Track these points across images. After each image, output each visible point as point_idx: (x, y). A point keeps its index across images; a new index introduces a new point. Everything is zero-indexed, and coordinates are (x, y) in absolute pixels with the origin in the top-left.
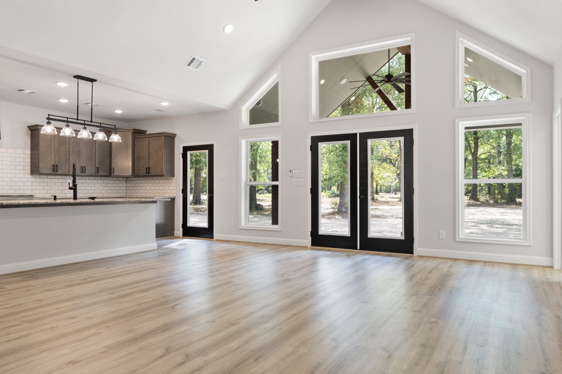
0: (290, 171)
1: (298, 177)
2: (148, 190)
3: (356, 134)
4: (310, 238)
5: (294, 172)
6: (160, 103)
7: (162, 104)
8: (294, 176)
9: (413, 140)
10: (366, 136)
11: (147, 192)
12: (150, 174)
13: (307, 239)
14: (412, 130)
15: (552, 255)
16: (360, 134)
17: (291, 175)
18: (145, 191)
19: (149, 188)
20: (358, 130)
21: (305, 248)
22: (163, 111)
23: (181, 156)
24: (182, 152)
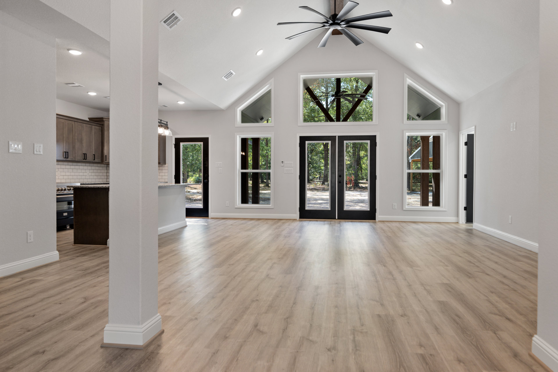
0: (282, 162)
1: (289, 166)
3: (336, 136)
4: (298, 213)
5: (285, 162)
6: (177, 101)
7: (179, 102)
8: (285, 166)
9: (376, 143)
10: (342, 139)
13: (296, 213)
14: (375, 136)
15: (458, 216)
17: (283, 165)
20: (337, 134)
21: (295, 220)
22: (165, 106)
23: (173, 146)
24: (174, 142)
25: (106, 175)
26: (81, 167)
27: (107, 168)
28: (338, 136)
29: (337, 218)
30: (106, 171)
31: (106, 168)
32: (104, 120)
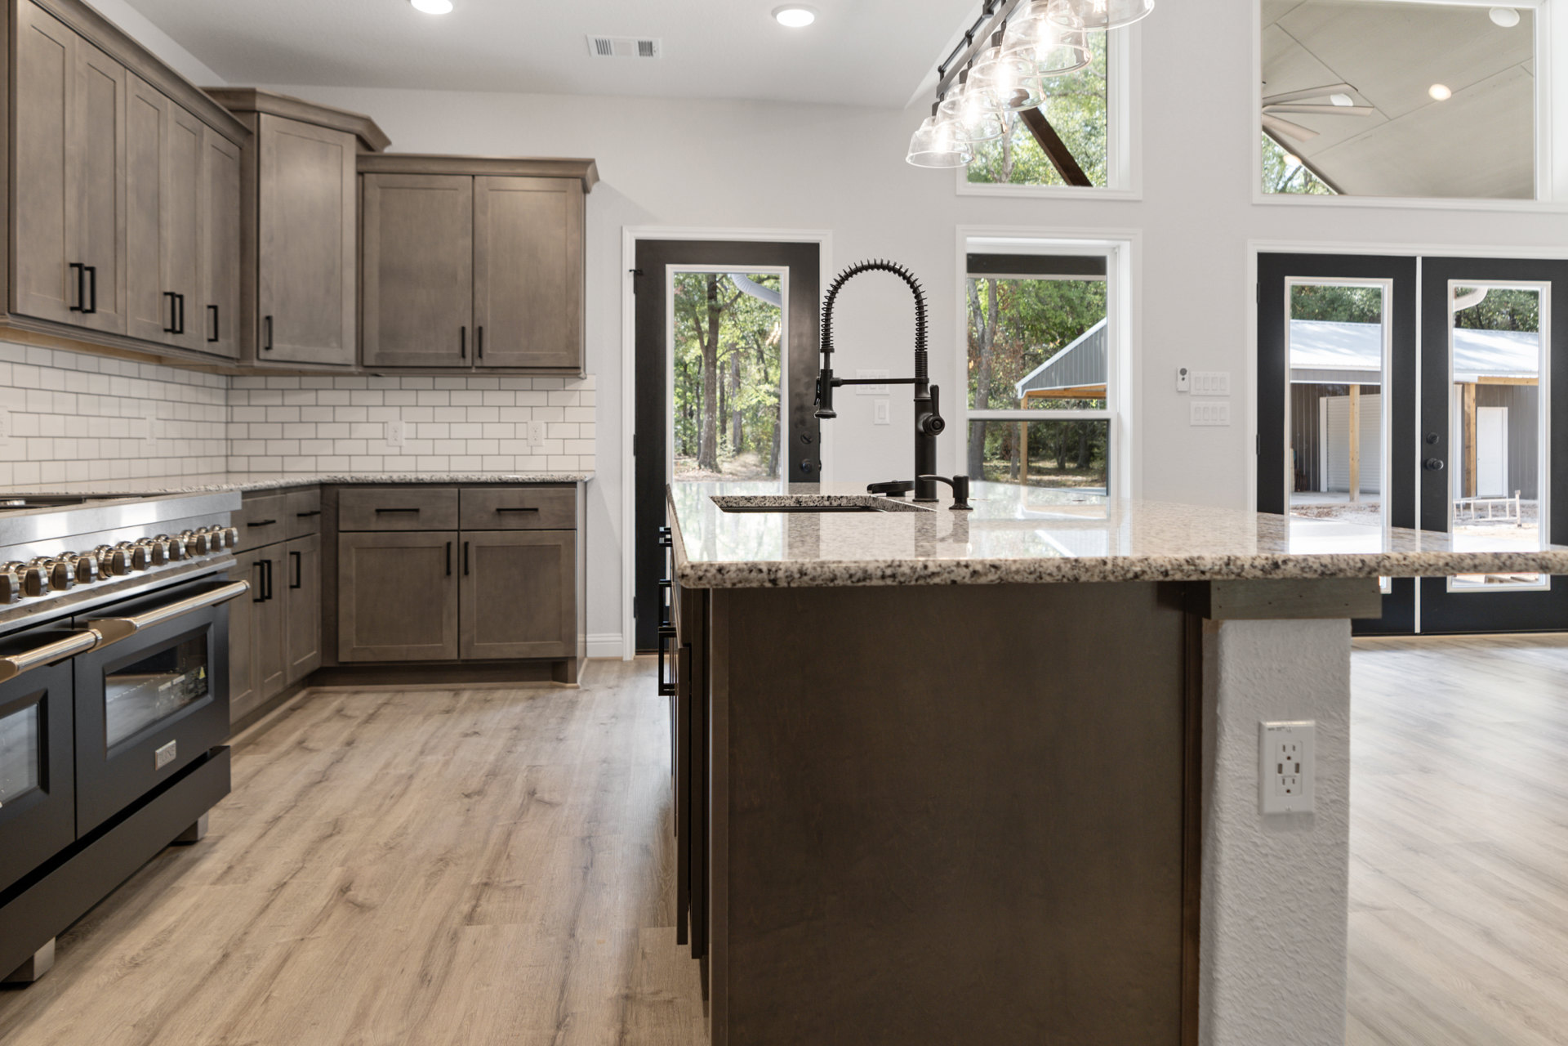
0: (1183, 372)
1: (1211, 392)
2: (404, 443)
3: (1414, 259)
5: (1194, 373)
6: (780, 8)
7: (784, 16)
8: (1194, 391)
10: (1442, 269)
11: (396, 451)
12: (487, 362)
16: (1425, 260)
17: (1182, 386)
18: (377, 447)
19: (406, 430)
20: (1419, 249)
23: (629, 282)
24: (630, 262)
25: (223, 436)
26: (119, 386)
27: (227, 398)
28: (1424, 259)
29: (1417, 629)
30: (222, 414)
31: (223, 391)
32: (259, 104)
